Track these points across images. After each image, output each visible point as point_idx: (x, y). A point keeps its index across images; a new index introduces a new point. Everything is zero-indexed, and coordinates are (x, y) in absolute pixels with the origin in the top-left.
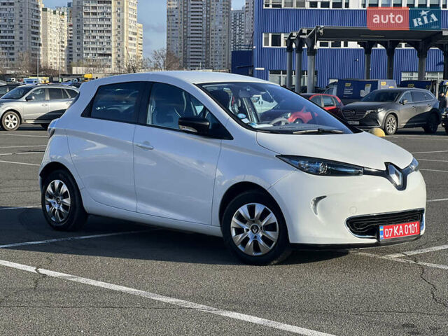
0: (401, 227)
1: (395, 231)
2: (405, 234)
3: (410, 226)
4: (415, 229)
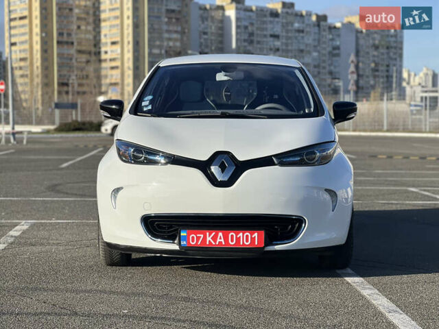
1: (209, 239)
2: (228, 244)
3: (241, 234)
4: (253, 239)
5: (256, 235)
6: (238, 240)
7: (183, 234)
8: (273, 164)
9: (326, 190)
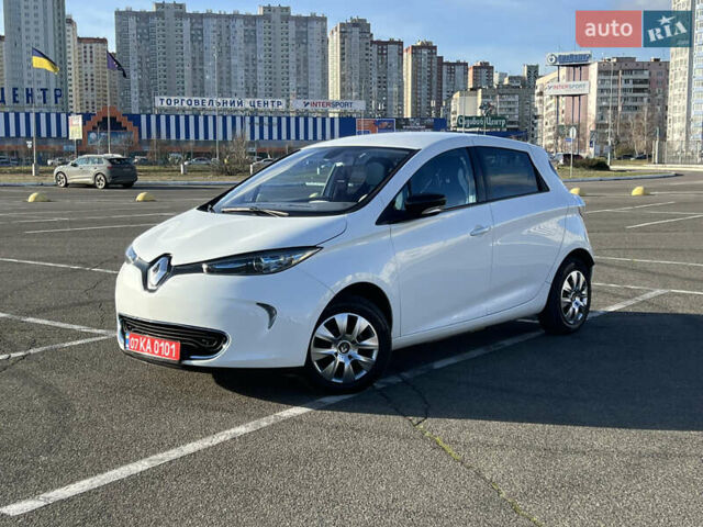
0: (149, 342)
1: (142, 345)
2: (153, 353)
3: (162, 344)
4: (171, 350)
5: (173, 346)
6: (161, 348)
7: (127, 337)
8: (201, 271)
9: (258, 304)
